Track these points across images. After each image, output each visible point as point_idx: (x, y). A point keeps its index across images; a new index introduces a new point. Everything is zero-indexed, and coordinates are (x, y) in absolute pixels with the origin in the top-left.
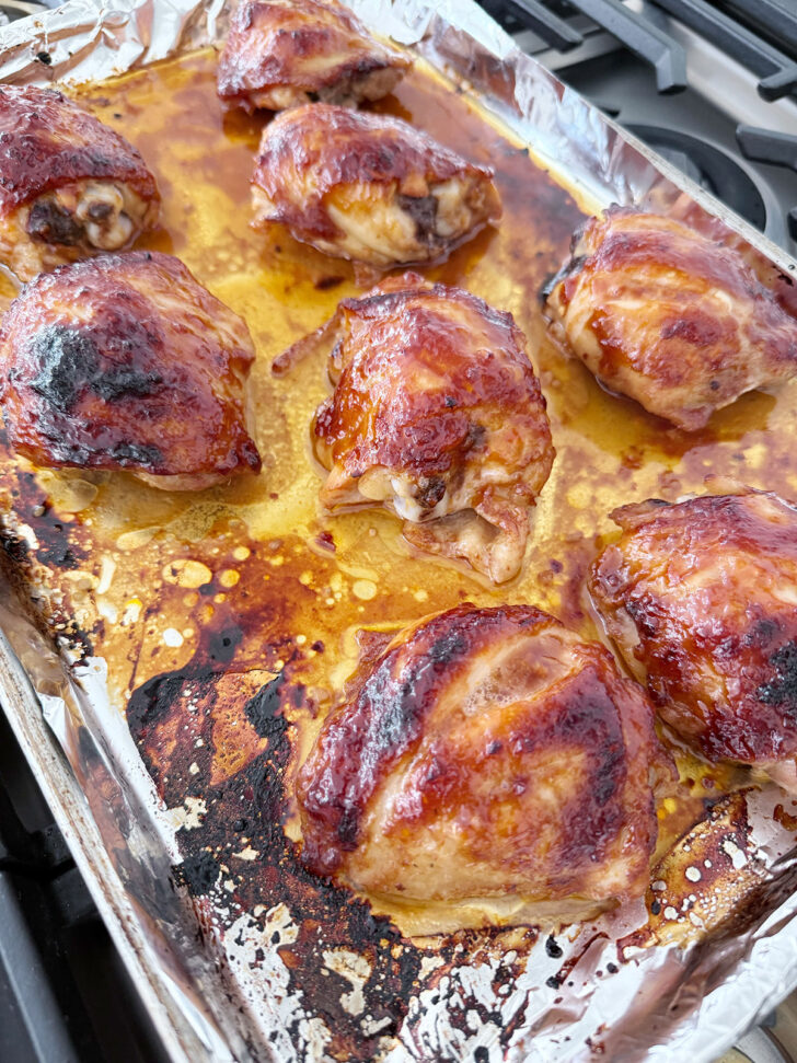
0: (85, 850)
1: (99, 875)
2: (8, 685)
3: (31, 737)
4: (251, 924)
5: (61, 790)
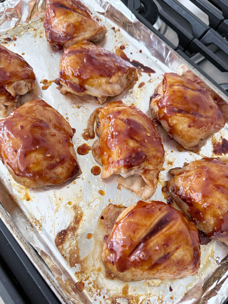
0: (56, 289)
1: (60, 295)
2: (25, 246)
3: (35, 260)
4: (97, 295)
5: (46, 274)
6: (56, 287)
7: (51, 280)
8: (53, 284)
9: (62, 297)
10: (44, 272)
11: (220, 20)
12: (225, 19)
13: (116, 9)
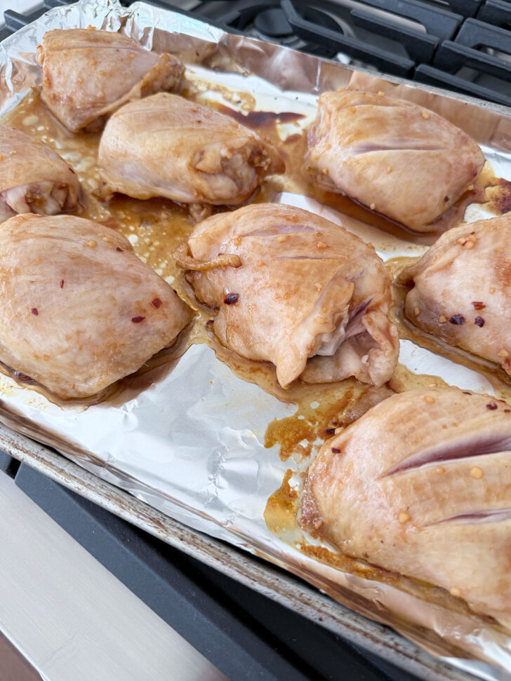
7: (317, 605)
10: (291, 595)
13: (171, 32)
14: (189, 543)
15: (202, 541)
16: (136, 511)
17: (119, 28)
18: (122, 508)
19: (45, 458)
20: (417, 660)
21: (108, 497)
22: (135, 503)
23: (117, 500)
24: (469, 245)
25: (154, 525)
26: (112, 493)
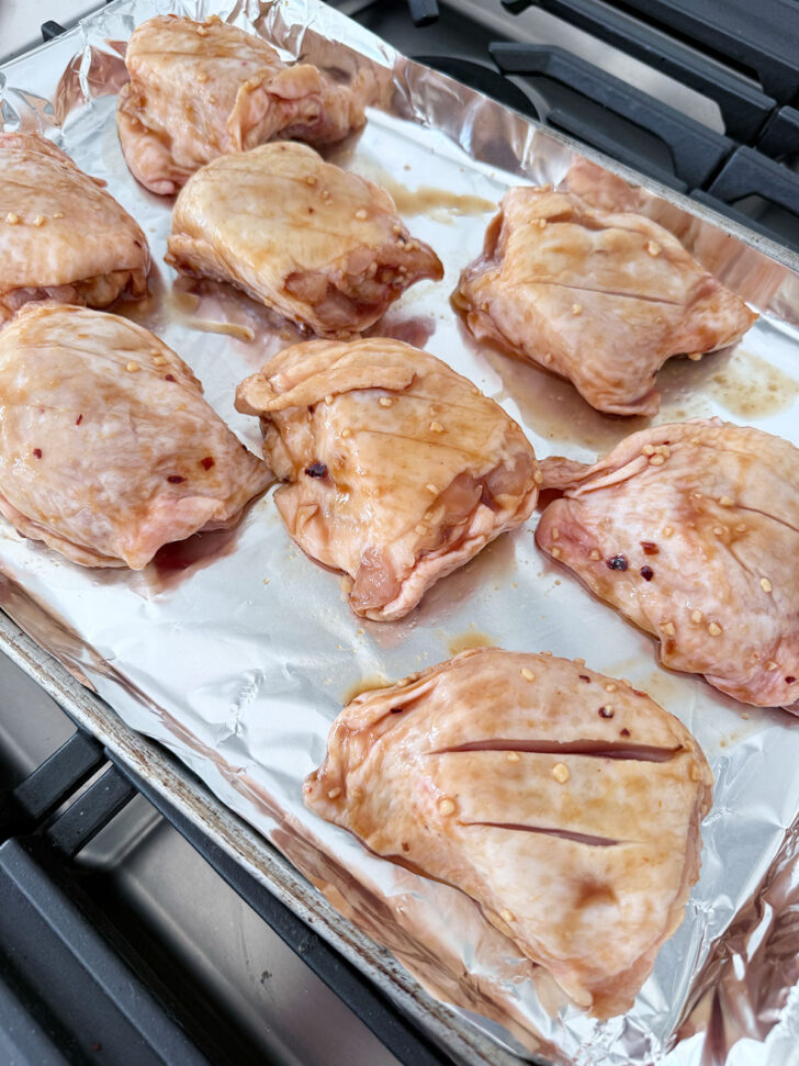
0: (332, 928)
1: (353, 945)
2: (200, 810)
3: (242, 848)
5: (289, 884)
6: (331, 922)
7: (310, 902)
8: (318, 914)
9: (359, 950)
10: (281, 881)
11: (765, 111)
12: (781, 104)
13: (329, 39)
14: (173, 791)
15: (189, 792)
16: (117, 737)
17: (256, 17)
18: (103, 729)
19: (22, 647)
20: (413, 996)
21: (89, 712)
22: (119, 726)
23: (98, 718)
24: (657, 460)
25: (136, 759)
26: (94, 708)
